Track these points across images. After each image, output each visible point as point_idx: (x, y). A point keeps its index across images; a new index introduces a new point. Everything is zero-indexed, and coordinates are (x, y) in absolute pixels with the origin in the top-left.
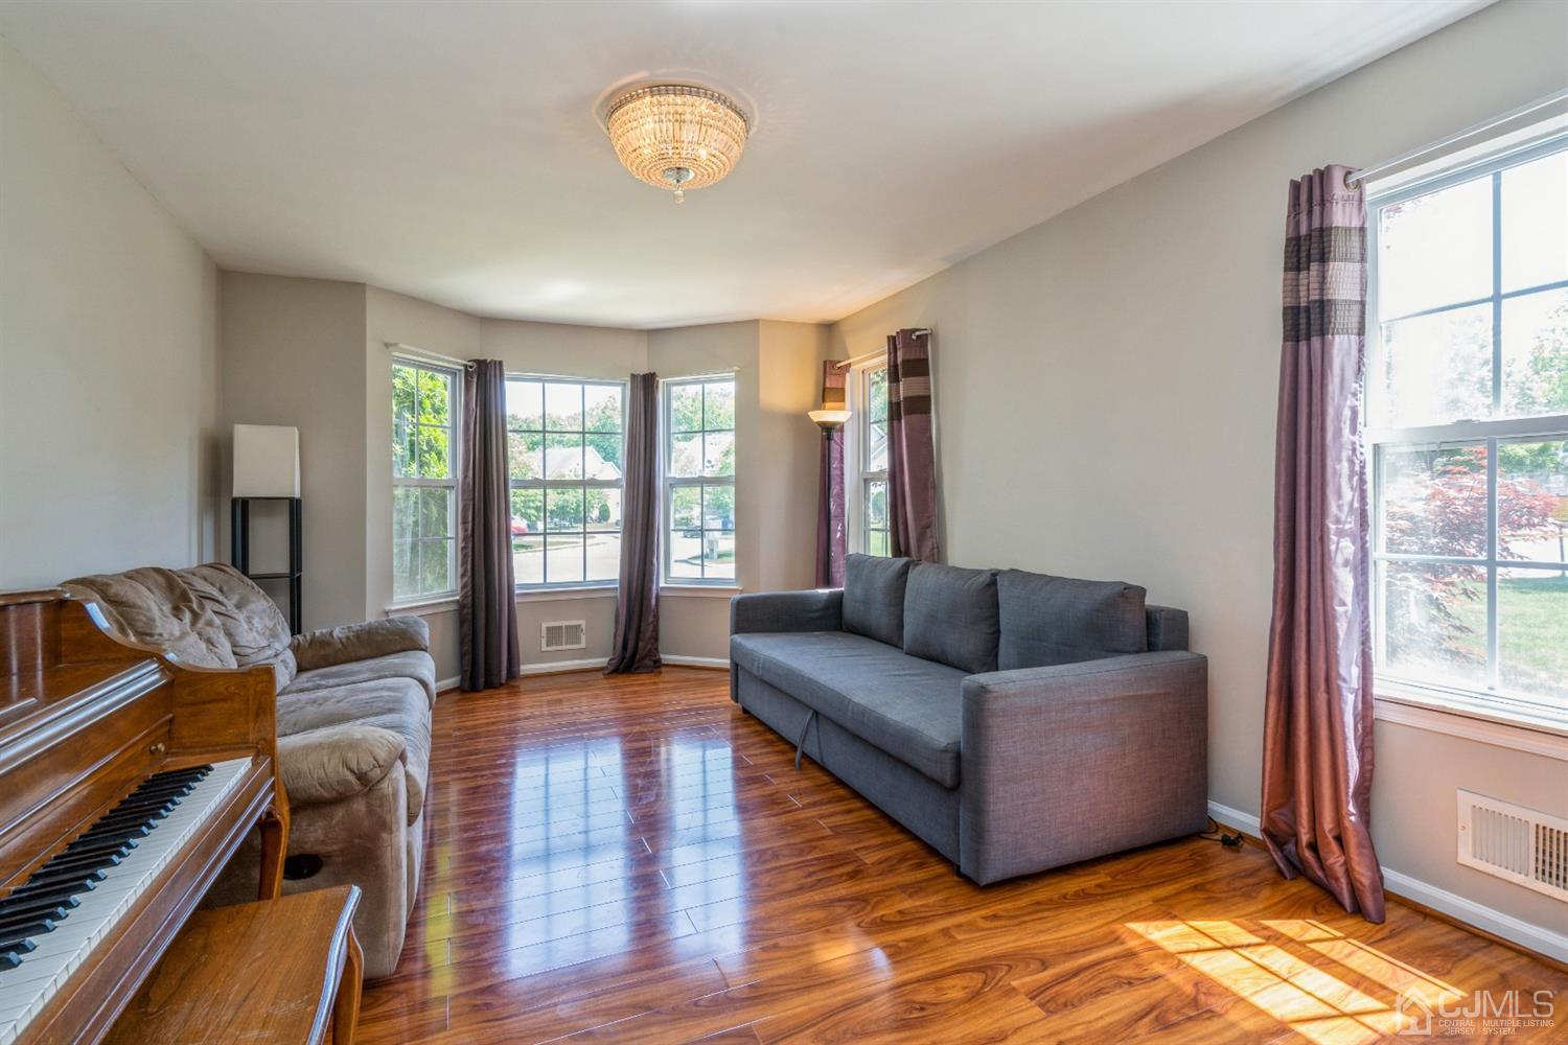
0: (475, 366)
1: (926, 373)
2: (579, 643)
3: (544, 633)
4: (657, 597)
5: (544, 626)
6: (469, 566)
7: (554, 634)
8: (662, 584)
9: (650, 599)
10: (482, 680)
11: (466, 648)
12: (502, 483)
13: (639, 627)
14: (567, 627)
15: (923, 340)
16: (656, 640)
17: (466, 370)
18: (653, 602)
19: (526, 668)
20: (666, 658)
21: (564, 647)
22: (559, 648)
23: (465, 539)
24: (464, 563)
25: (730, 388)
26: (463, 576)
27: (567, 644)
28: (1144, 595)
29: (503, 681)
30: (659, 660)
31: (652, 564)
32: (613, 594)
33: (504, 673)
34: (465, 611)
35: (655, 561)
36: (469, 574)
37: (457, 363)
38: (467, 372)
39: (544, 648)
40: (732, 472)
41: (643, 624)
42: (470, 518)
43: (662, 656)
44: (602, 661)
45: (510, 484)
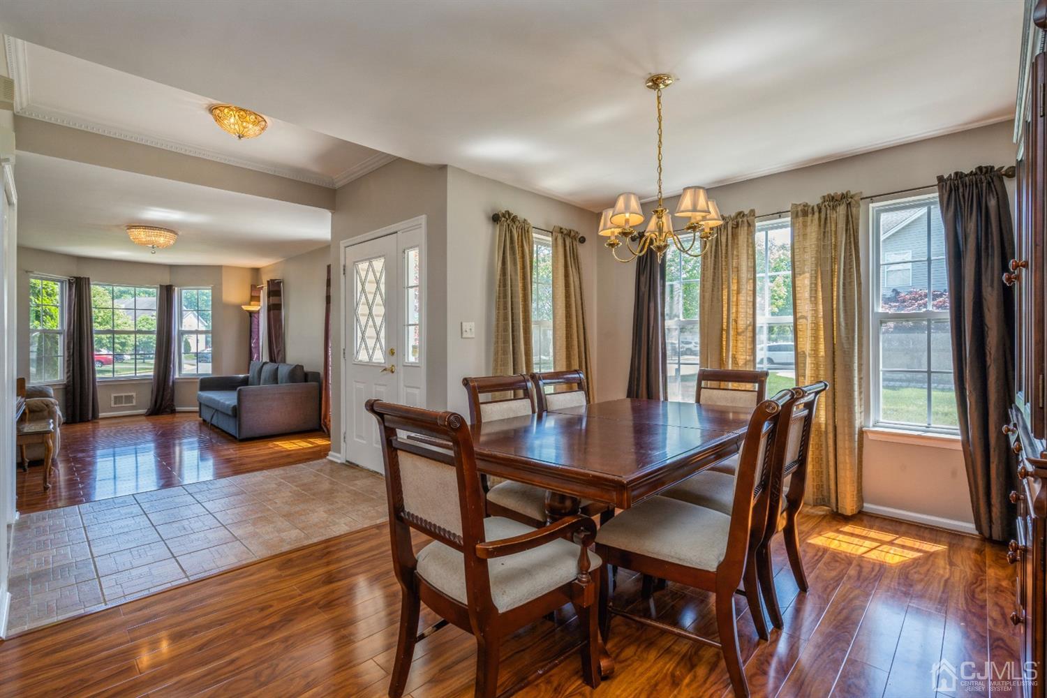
0: (75, 279)
1: (280, 296)
2: (132, 403)
3: (113, 399)
4: (173, 382)
5: (113, 395)
6: (71, 369)
7: (118, 399)
8: (177, 376)
9: (168, 381)
10: (78, 419)
11: (69, 404)
12: (89, 333)
13: (163, 395)
14: (126, 396)
15: (279, 283)
16: (173, 400)
17: (69, 280)
18: (171, 384)
19: (101, 415)
20: (178, 409)
21: (123, 405)
22: (120, 405)
23: (69, 356)
24: (68, 367)
25: (209, 292)
26: (67, 373)
27: (125, 403)
28: (303, 368)
29: (90, 419)
30: (175, 410)
31: (170, 367)
32: (150, 381)
33: (90, 415)
34: (69, 388)
35: (172, 366)
36: (71, 372)
37: (65, 278)
38: (70, 283)
39: (113, 405)
40: (210, 329)
41: (165, 393)
42: (72, 347)
43: (177, 408)
44: (143, 411)
45: (94, 332)
